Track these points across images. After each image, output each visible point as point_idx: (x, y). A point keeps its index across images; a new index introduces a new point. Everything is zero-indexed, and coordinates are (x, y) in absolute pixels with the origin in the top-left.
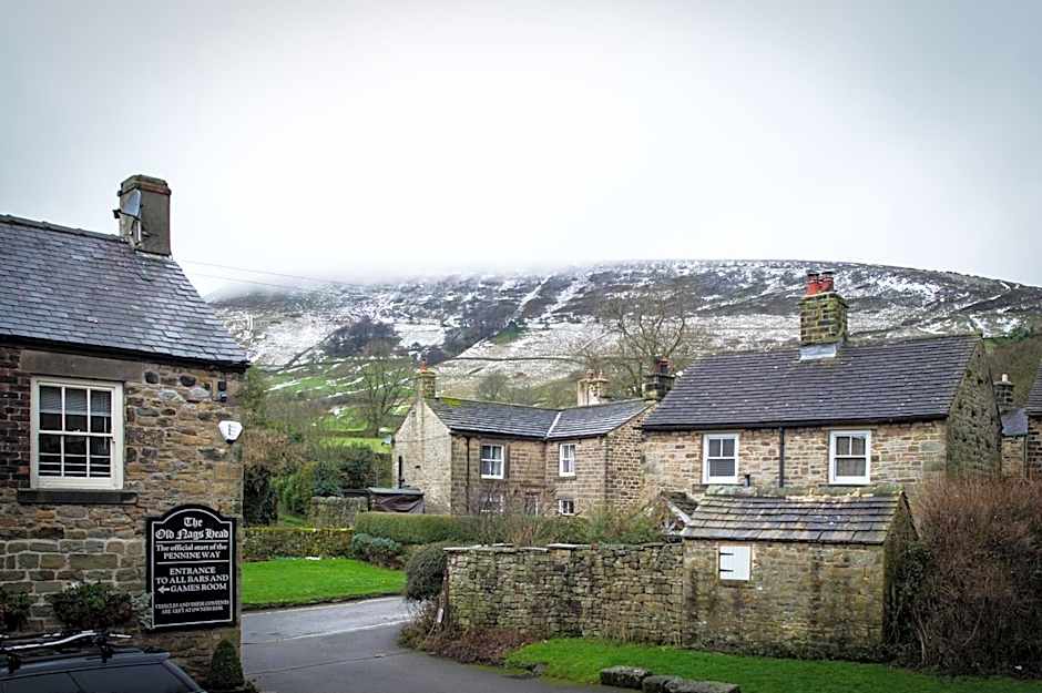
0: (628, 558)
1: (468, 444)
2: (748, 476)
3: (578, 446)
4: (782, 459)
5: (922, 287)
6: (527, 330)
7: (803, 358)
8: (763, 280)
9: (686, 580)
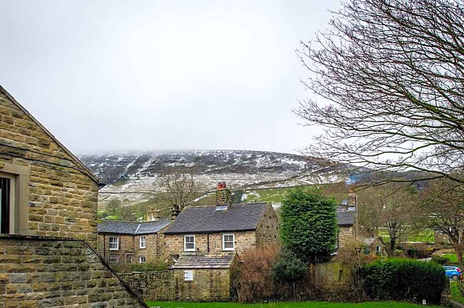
0: (157, 275)
1: (104, 237)
2: (198, 249)
3: (146, 237)
4: (208, 243)
5: (299, 162)
6: (129, 180)
7: (217, 210)
8: (233, 159)
9: (175, 281)
